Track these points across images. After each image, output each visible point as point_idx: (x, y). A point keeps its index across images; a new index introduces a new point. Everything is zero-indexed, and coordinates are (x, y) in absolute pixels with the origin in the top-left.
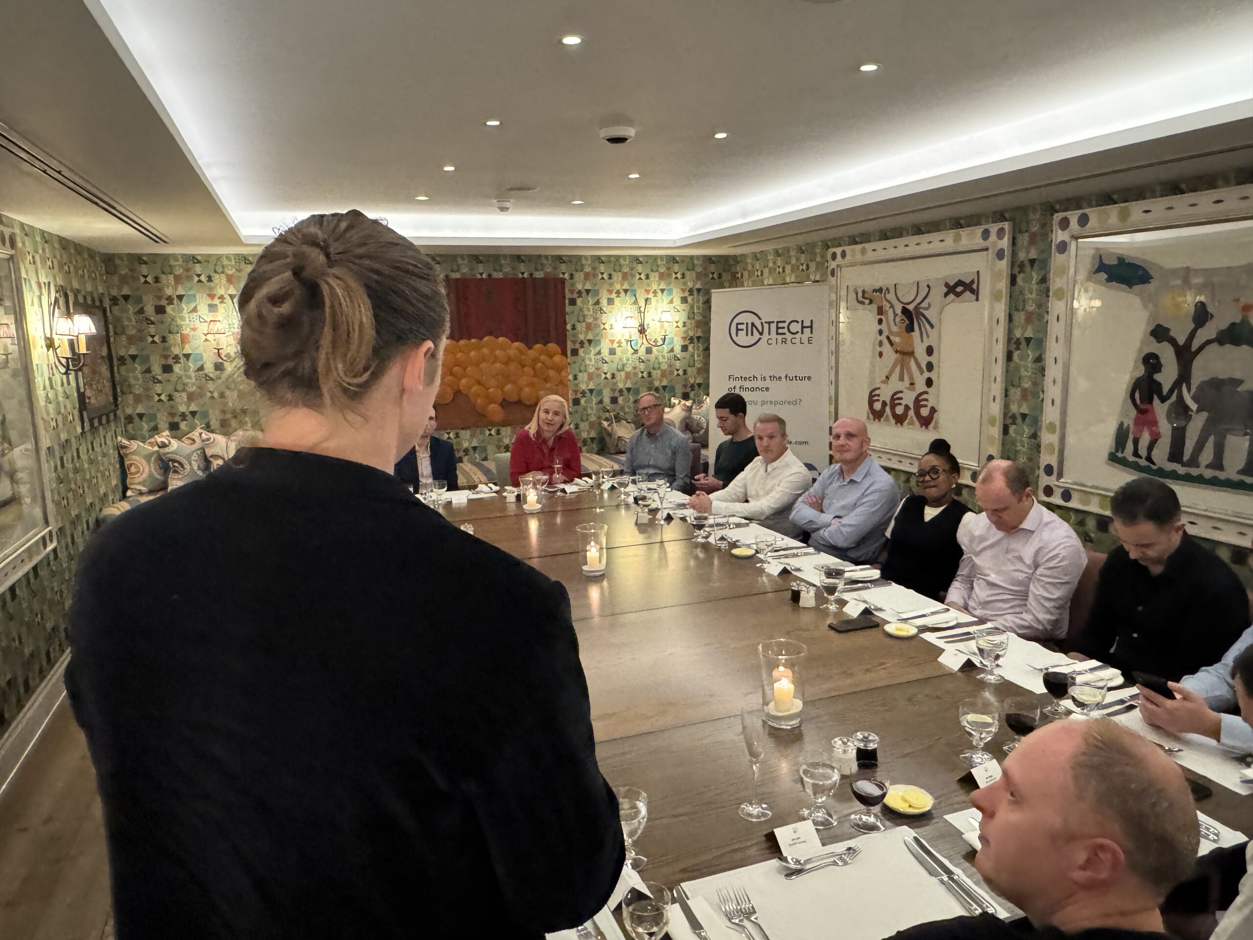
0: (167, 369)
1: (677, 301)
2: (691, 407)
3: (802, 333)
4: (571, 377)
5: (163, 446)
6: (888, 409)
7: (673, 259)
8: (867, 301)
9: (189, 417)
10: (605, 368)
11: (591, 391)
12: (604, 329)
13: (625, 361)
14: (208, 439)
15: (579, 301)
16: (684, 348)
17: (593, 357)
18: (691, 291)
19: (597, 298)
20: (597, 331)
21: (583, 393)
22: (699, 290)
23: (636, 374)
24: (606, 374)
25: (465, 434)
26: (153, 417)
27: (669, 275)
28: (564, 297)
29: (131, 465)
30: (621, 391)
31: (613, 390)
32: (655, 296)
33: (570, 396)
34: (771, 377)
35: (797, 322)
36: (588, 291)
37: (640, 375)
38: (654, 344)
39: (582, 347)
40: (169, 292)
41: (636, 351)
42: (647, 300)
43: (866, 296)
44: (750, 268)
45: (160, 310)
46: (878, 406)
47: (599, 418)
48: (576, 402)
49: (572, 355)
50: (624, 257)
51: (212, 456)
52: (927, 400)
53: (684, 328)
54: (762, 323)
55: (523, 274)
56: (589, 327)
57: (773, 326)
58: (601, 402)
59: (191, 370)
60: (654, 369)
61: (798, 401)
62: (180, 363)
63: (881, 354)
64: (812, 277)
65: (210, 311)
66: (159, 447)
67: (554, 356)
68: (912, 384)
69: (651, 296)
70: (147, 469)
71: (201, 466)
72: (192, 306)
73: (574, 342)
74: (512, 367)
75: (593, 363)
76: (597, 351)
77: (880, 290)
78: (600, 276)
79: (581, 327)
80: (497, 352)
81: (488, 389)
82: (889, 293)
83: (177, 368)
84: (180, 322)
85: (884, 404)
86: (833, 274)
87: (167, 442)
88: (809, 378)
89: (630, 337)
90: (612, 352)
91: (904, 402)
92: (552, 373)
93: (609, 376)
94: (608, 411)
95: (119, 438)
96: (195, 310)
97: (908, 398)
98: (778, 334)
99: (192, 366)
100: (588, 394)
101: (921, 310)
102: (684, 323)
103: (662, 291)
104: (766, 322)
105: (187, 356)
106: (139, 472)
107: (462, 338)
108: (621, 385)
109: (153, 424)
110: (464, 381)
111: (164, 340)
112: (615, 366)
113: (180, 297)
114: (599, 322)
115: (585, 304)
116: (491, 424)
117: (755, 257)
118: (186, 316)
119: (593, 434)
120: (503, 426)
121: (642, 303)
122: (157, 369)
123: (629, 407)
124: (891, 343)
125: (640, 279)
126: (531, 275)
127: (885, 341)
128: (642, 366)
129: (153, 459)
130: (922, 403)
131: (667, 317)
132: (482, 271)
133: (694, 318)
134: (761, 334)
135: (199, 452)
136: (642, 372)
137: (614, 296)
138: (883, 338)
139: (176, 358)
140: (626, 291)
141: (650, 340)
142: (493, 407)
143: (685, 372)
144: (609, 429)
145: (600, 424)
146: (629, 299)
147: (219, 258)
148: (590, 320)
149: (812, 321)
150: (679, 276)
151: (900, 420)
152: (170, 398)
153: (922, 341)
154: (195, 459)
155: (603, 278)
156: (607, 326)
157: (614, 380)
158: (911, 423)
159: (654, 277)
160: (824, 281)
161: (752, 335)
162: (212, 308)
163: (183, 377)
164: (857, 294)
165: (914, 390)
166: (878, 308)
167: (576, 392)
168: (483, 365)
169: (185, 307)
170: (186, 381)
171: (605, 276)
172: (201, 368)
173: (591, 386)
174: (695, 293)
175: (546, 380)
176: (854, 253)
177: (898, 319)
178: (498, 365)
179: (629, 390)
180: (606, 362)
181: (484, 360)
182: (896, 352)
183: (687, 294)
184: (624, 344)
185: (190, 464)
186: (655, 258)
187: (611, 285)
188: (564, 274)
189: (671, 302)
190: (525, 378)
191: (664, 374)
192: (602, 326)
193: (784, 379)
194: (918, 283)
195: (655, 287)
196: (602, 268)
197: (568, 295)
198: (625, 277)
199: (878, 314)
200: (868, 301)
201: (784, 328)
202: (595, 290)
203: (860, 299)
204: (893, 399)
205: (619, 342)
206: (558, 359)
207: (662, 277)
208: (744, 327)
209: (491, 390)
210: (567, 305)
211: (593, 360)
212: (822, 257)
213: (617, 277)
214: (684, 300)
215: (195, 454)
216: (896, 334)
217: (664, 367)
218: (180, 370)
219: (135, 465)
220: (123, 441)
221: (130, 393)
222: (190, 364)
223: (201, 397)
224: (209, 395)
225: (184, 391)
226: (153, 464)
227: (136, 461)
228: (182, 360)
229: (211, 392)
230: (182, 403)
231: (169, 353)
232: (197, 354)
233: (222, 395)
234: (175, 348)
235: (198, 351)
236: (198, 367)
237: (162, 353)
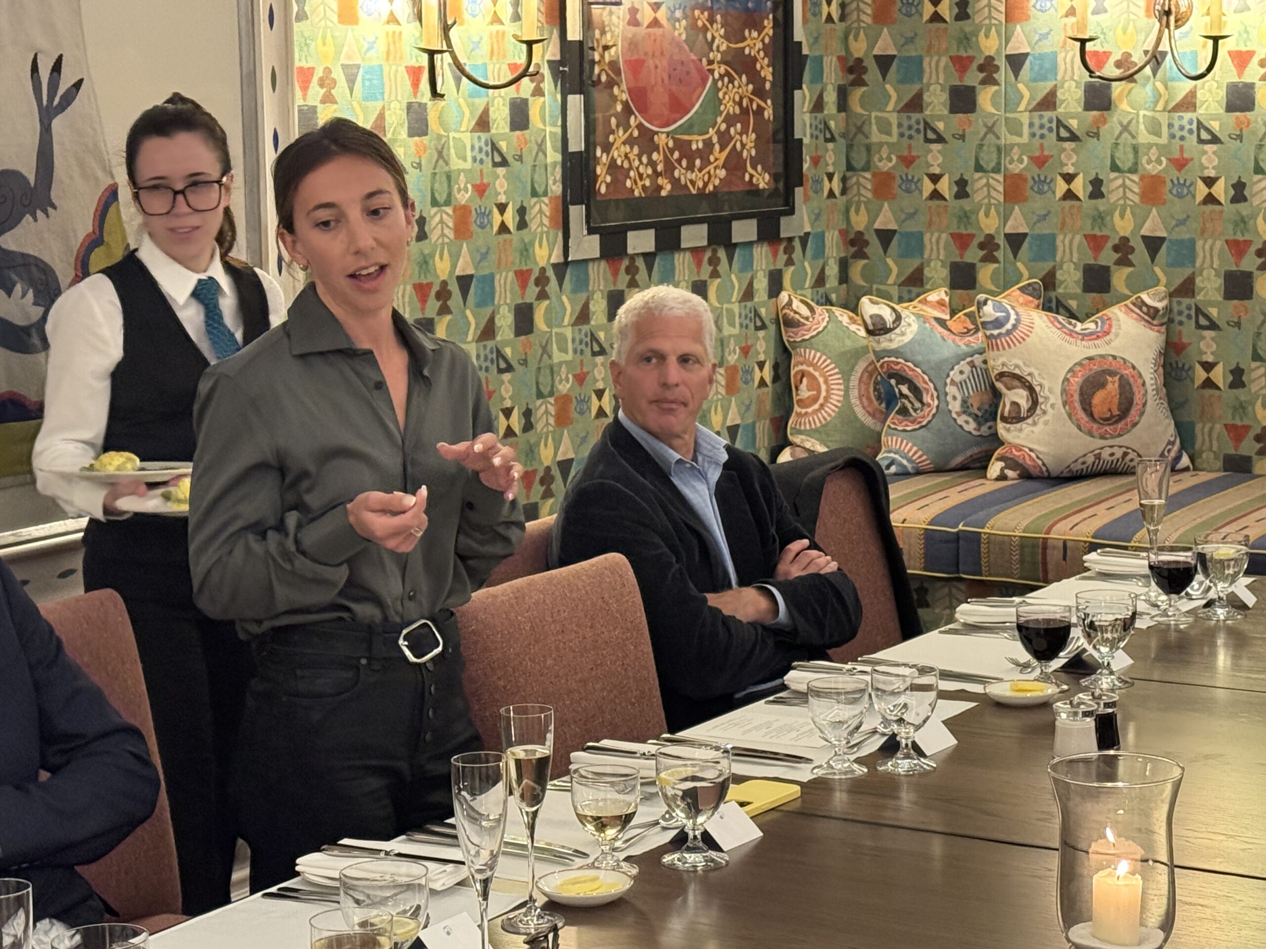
0: (963, 101)
5: (878, 329)
9: (1003, 252)
14: (998, 323)
26: (914, 244)
29: (803, 374)
51: (1001, 375)
59: (1022, 108)
62: (995, 83)
66: (870, 332)
70: (837, 397)
71: (975, 402)
83: (985, 98)
87: (888, 316)
95: (784, 296)
99: (1027, 94)
105: (1016, 62)
106: (815, 399)
109: (912, 264)
122: (937, 102)
129: (861, 366)
135: (978, 359)
139: (988, 67)
152: (962, 189)
154: (958, 378)
163: (1003, 130)
170: (1006, 138)
172: (1049, 102)
185: (942, 395)
215: (964, 365)
218: (995, 105)
219: (814, 378)
220: (796, 304)
221: (867, 168)
222: (1021, 86)
223: (1041, 192)
224: (1061, 187)
225: (997, 170)
226: (854, 381)
227: (811, 364)
228: (1003, 73)
229: (1069, 178)
230: (989, 205)
231: (971, 53)
232: (1042, 57)
233: (1097, 189)
234: (987, 36)
235: (1046, 47)
236: (1040, 96)
237: (953, 53)
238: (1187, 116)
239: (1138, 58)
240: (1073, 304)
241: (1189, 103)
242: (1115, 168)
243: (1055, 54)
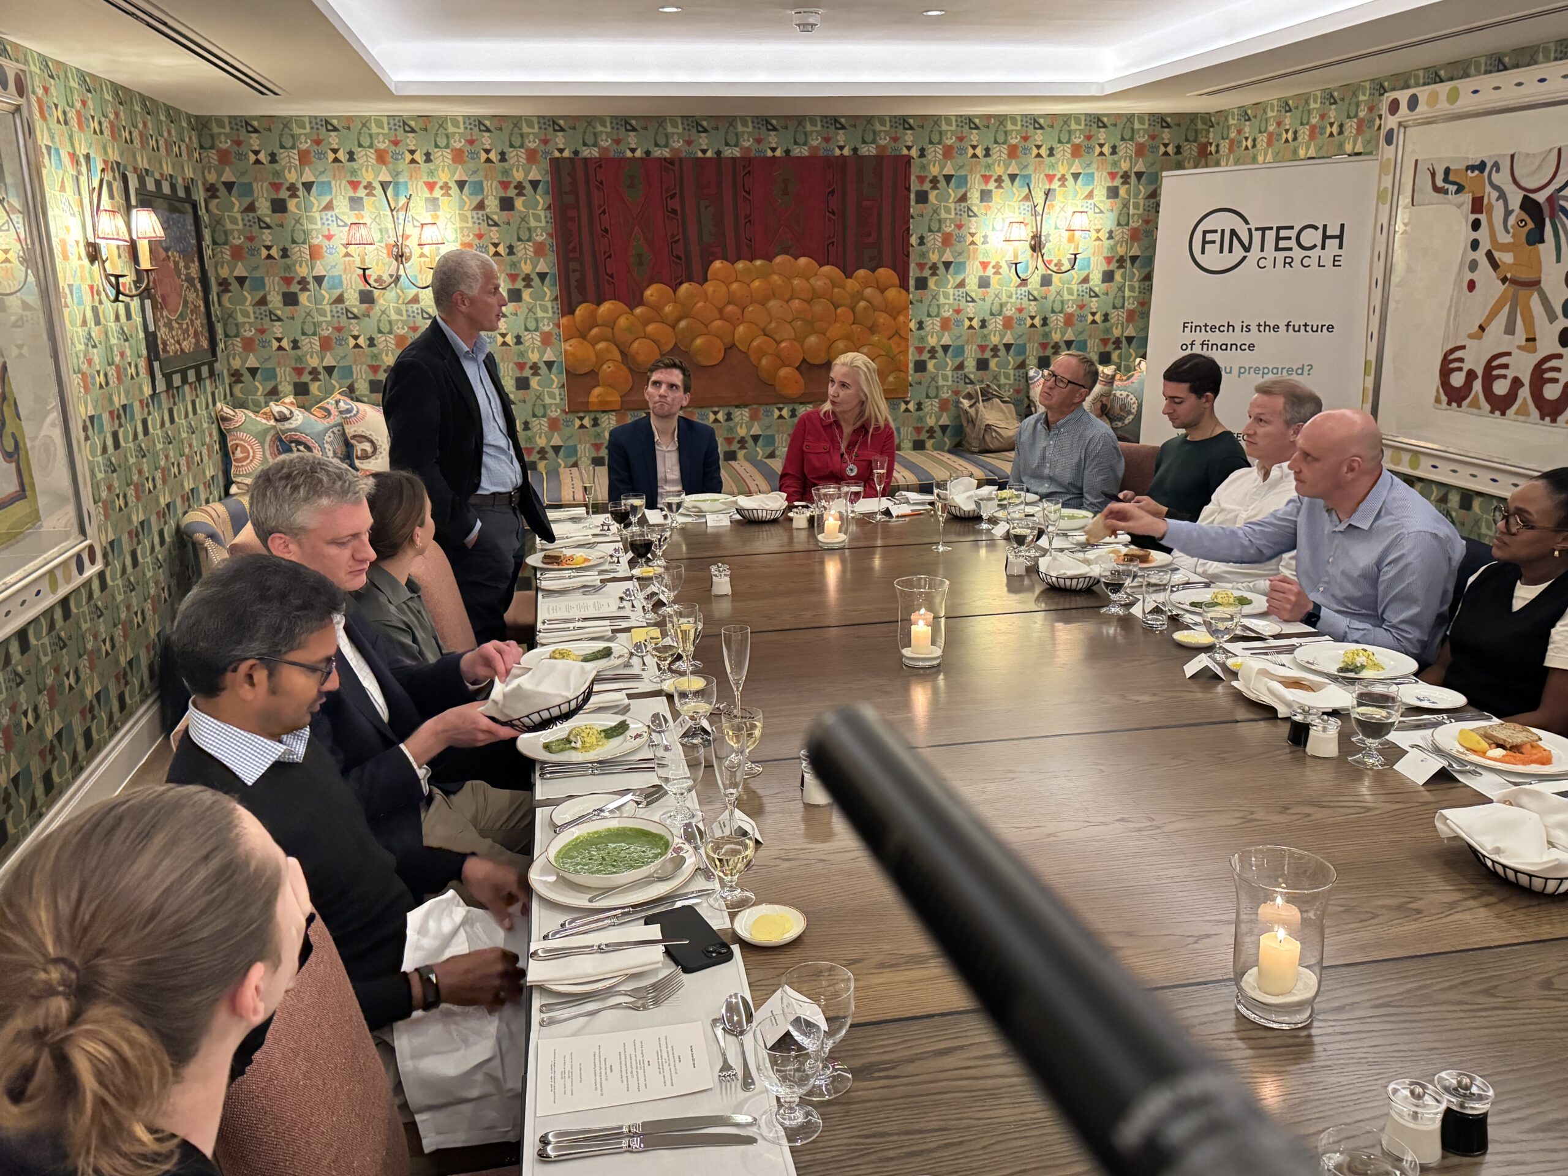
0: (291, 300)
1: (1100, 194)
2: (1113, 377)
3: (1323, 248)
4: (913, 325)
5: (282, 418)
6: (1477, 386)
7: (1098, 121)
8: (1453, 188)
9: (323, 376)
10: (970, 309)
11: (946, 348)
12: (973, 243)
13: (1004, 299)
14: (349, 411)
15: (932, 196)
16: (1108, 277)
17: (951, 291)
18: (1126, 177)
19: (962, 191)
20: (958, 247)
21: (933, 351)
22: (1139, 175)
23: (1021, 321)
24: (971, 319)
25: (742, 415)
26: (271, 374)
27: (1090, 149)
28: (908, 190)
29: (237, 445)
30: (995, 350)
31: (982, 348)
32: (1063, 185)
33: (910, 357)
34: (1259, 325)
35: (1316, 228)
36: (948, 178)
37: (1029, 322)
38: (1055, 269)
39: (934, 274)
40: (291, 177)
41: (1024, 282)
42: (1047, 194)
43: (1451, 178)
44: (1233, 135)
45: (279, 206)
46: (1457, 380)
47: (956, 393)
48: (921, 366)
49: (917, 288)
50: (1013, 118)
51: (354, 437)
52: (1558, 370)
53: (1111, 242)
54: (1250, 230)
55: (841, 148)
56: (947, 240)
57: (1271, 236)
58: (960, 367)
59: (325, 302)
60: (1053, 311)
61: (1306, 368)
62: (308, 290)
63: (1472, 285)
64: (1348, 148)
65: (352, 209)
66: (276, 420)
67: (887, 289)
68: (1531, 340)
69: (1056, 185)
70: (259, 455)
71: (339, 451)
72: (325, 200)
73: (921, 266)
74: (819, 307)
75: (951, 301)
76: (958, 281)
77: (1481, 166)
78: (971, 151)
79: (934, 240)
80: (796, 282)
81: (778, 343)
82: (1498, 171)
83: (303, 298)
84: (307, 226)
85: (1471, 375)
86: (1389, 139)
87: (287, 413)
88: (1330, 328)
89: (1016, 256)
90: (984, 283)
91: (1510, 373)
92: (882, 318)
93: (976, 323)
94: (972, 382)
95: (219, 405)
96: (329, 207)
97: (1522, 366)
98: (1277, 249)
99: (327, 296)
100: (940, 353)
101: (1562, 203)
102: (1111, 232)
103: (1076, 176)
104: (1257, 229)
105: (319, 280)
106: (247, 458)
107: (739, 259)
108: (995, 340)
109: (271, 384)
110: (741, 329)
111: (285, 254)
112: (986, 306)
113: (308, 186)
114: (963, 231)
115: (942, 201)
116: (783, 400)
117: (1245, 115)
118: (317, 215)
119: (945, 420)
120: (801, 403)
121: (1039, 198)
122: (275, 300)
123: (1007, 377)
124: (1495, 265)
125: (1039, 155)
126: (855, 150)
127: (1484, 262)
128: (1033, 308)
129: (268, 438)
130: (1548, 375)
131: (1079, 221)
132: (775, 145)
133: (1127, 224)
134: (1247, 249)
135: (335, 430)
136: (1032, 318)
137: (992, 185)
138: (1480, 255)
139: (303, 282)
140: (1013, 177)
141: (1050, 262)
142: (784, 372)
143: (1106, 318)
144: (972, 411)
145: (958, 402)
146: (1018, 190)
147: (365, 122)
148: (949, 228)
149: (1342, 226)
150: (1106, 150)
151: (1501, 405)
152: (295, 345)
153: (1558, 260)
154: (329, 440)
155: (974, 156)
156: (978, 239)
157: (985, 331)
158: (1523, 412)
159: (1064, 152)
160: (1371, 153)
161: (1230, 251)
162: (356, 203)
163: (315, 314)
164: (1433, 175)
165: (1534, 350)
166: (1474, 199)
167: (920, 350)
168: (772, 303)
169: (317, 201)
170: (318, 318)
171: (979, 151)
172: (340, 300)
173: (946, 340)
174: (1133, 178)
175: (873, 329)
176: (1433, 99)
177: (1512, 220)
178: (796, 304)
179: (1008, 347)
180: (973, 301)
181: (773, 295)
182: (1504, 280)
183: (1118, 182)
184: (1005, 269)
185: (323, 449)
186: (1066, 118)
187: (988, 167)
188: (909, 148)
189: (1090, 195)
190: (838, 325)
191: (1069, 320)
192: (970, 239)
193: (1283, 328)
194: (1560, 150)
195: (1062, 170)
196: (974, 137)
197: (915, 186)
198: (1013, 152)
199: (1473, 212)
200: (1455, 187)
201: (1289, 238)
202: (961, 176)
203: (1440, 183)
204: (1489, 368)
205: (997, 267)
206: (893, 293)
207: (1076, 152)
208: (1216, 237)
209: (783, 345)
210: (912, 203)
211: (951, 297)
212: (1371, 109)
213: (999, 152)
214: (1113, 193)
215: (329, 433)
216: (1504, 248)
217: (1071, 309)
218: (309, 301)
219: (243, 447)
220: (225, 409)
221: (237, 336)
222: (323, 292)
223: (341, 345)
224: (352, 342)
225: (314, 334)
226: (267, 446)
227: (244, 440)
228: (312, 285)
229: (356, 338)
230: (312, 353)
231: (292, 275)
232: (333, 277)
233: (372, 342)
234: (301, 266)
235: (335, 272)
236: (335, 296)
237: (282, 274)
238: (415, 306)
239: (386, 277)
240: (365, 399)
241: (415, 300)
242: (380, 331)
243: (340, 276)
